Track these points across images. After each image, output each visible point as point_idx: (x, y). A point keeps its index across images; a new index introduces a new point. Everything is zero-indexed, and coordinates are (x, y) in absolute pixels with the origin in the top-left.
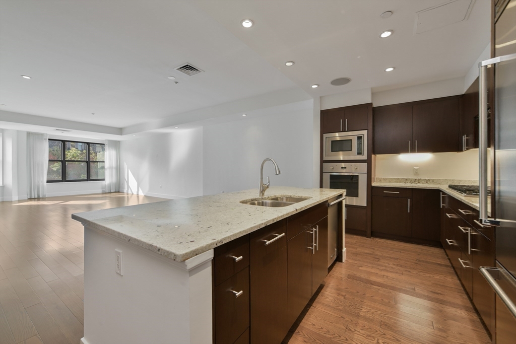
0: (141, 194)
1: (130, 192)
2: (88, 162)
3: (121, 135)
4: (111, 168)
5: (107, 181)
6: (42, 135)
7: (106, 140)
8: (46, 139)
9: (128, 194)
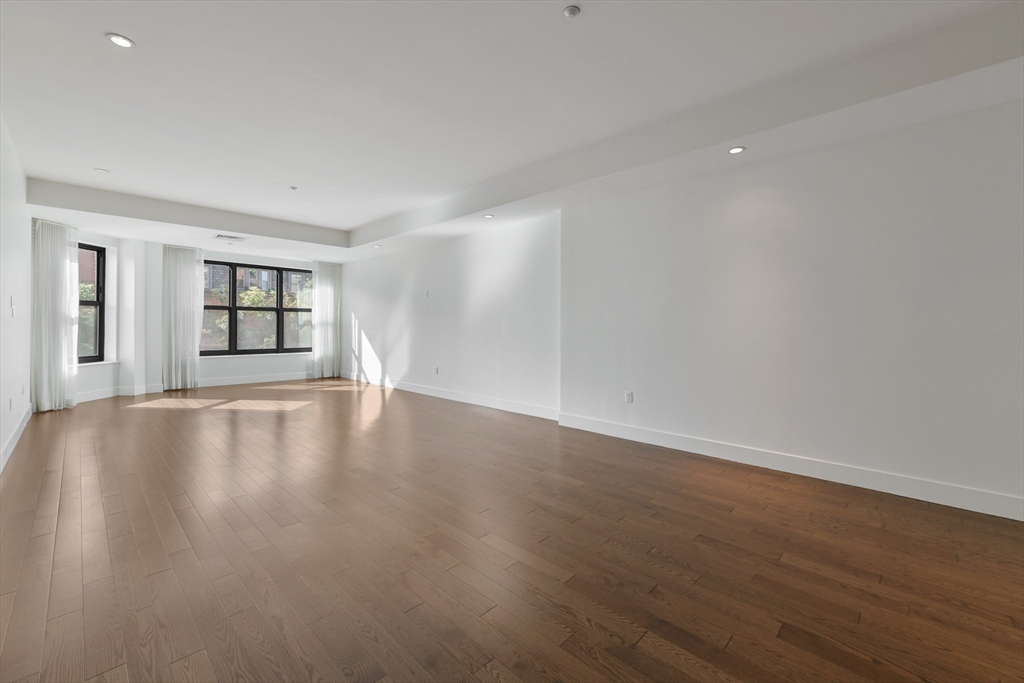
0: (389, 386)
1: (363, 380)
2: (280, 311)
3: (349, 247)
4: (324, 324)
5: (317, 354)
6: (191, 251)
7: (314, 262)
8: (199, 261)
9: (359, 382)
